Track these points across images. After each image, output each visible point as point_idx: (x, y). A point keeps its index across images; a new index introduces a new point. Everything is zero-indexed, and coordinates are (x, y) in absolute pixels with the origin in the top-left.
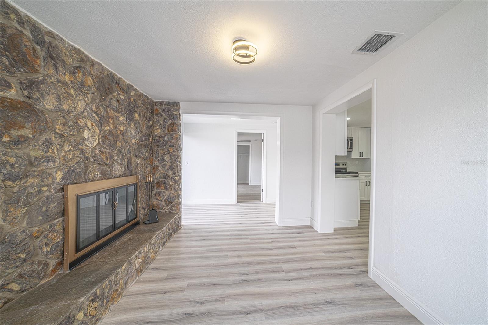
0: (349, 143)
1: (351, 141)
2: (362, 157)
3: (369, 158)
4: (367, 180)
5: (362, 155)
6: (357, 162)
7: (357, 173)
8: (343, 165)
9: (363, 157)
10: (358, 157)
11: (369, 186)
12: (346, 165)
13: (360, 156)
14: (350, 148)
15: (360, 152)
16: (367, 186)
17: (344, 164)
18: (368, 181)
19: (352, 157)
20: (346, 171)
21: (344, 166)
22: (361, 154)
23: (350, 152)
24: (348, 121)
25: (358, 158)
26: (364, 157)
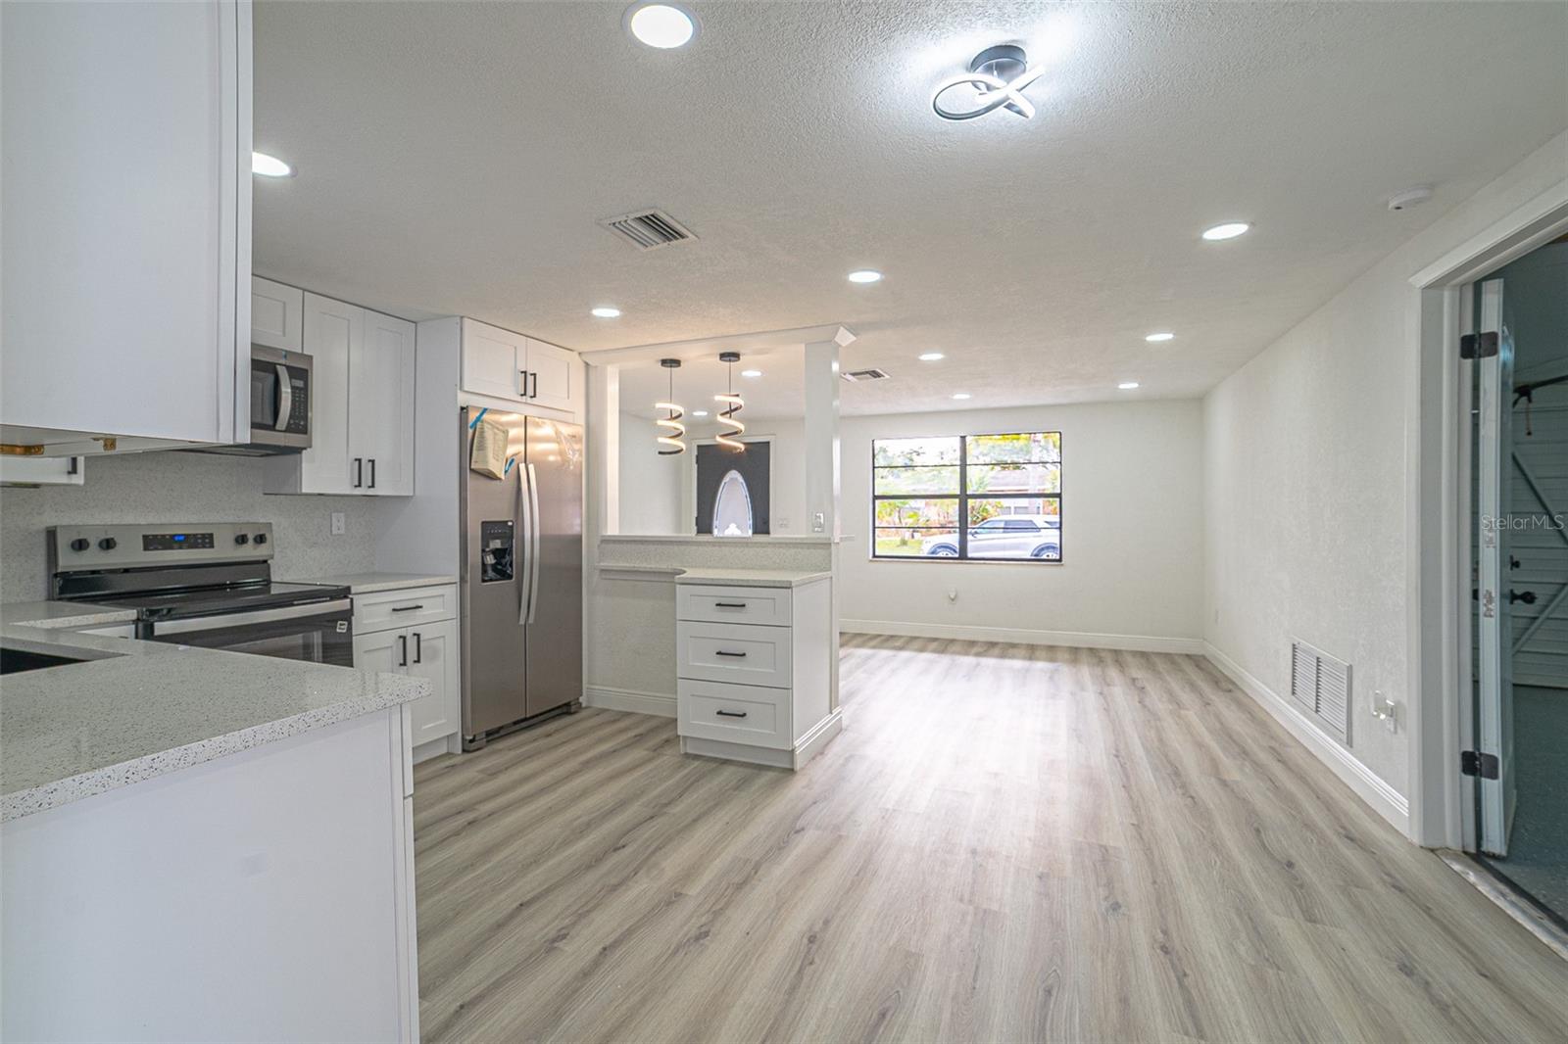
0: (286, 391)
1: (299, 383)
2: (371, 492)
3: (411, 494)
4: (403, 632)
5: (366, 479)
6: (339, 523)
7: (344, 593)
8: (241, 540)
9: (373, 486)
10: (347, 490)
11: (418, 661)
12: (260, 539)
13: (360, 485)
14: (289, 429)
15: (359, 460)
16: (404, 664)
17: (251, 537)
18: (409, 633)
19: (304, 490)
20: (268, 582)
21: (249, 552)
22: (364, 469)
23: (289, 459)
24: (258, 183)
25: (348, 492)
26: (380, 490)
